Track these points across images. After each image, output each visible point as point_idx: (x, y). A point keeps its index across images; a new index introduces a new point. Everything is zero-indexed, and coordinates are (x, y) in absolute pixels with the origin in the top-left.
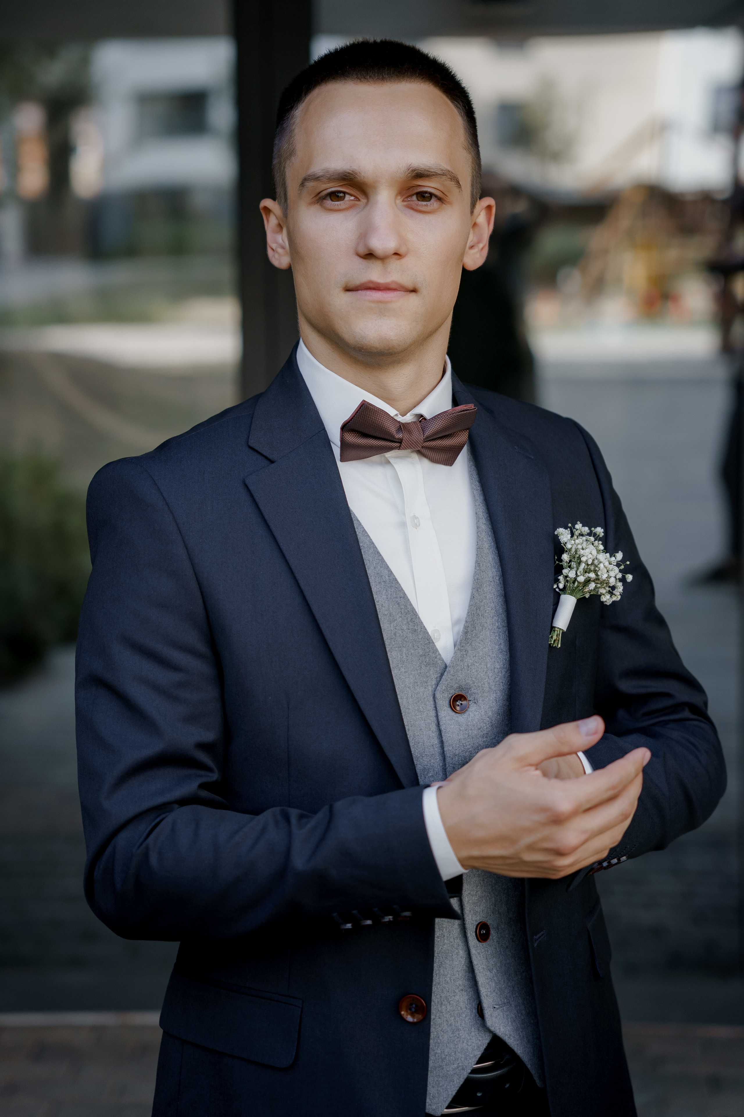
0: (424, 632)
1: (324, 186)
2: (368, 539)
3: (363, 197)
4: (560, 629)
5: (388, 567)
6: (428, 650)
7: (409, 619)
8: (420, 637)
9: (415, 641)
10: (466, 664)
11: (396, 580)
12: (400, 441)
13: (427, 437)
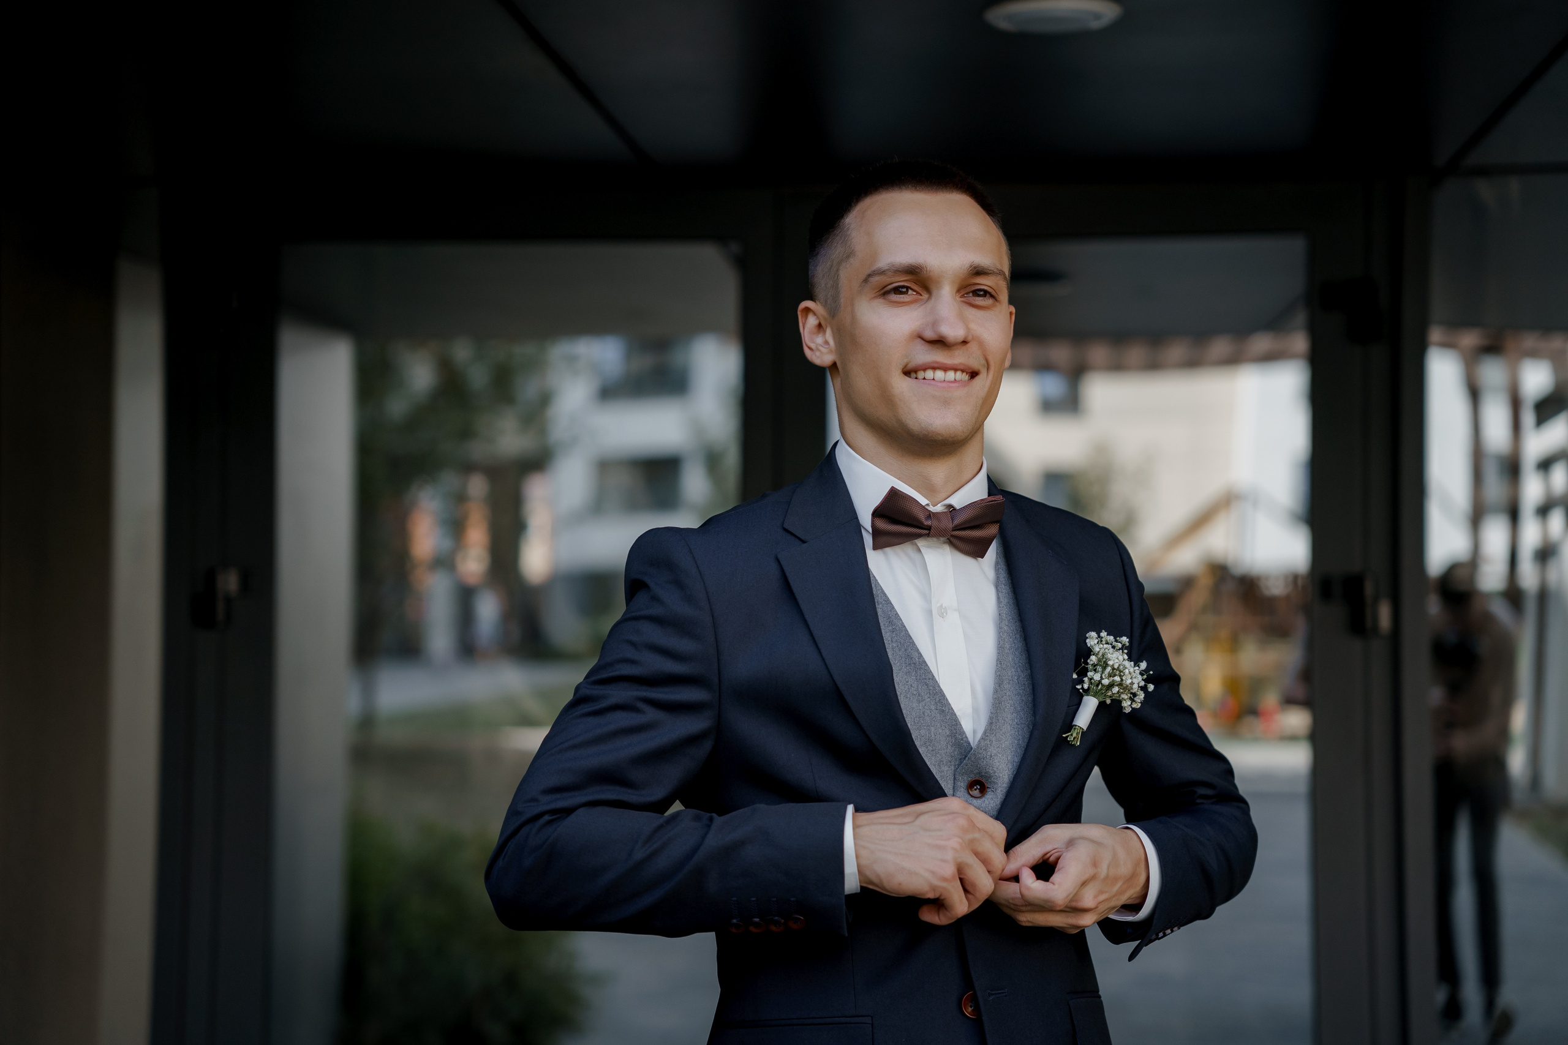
1: (889, 280)
4: (1081, 728)
6: (955, 732)
7: (937, 700)
8: (948, 718)
9: (943, 721)
10: (989, 754)
12: (929, 529)
13: (955, 527)
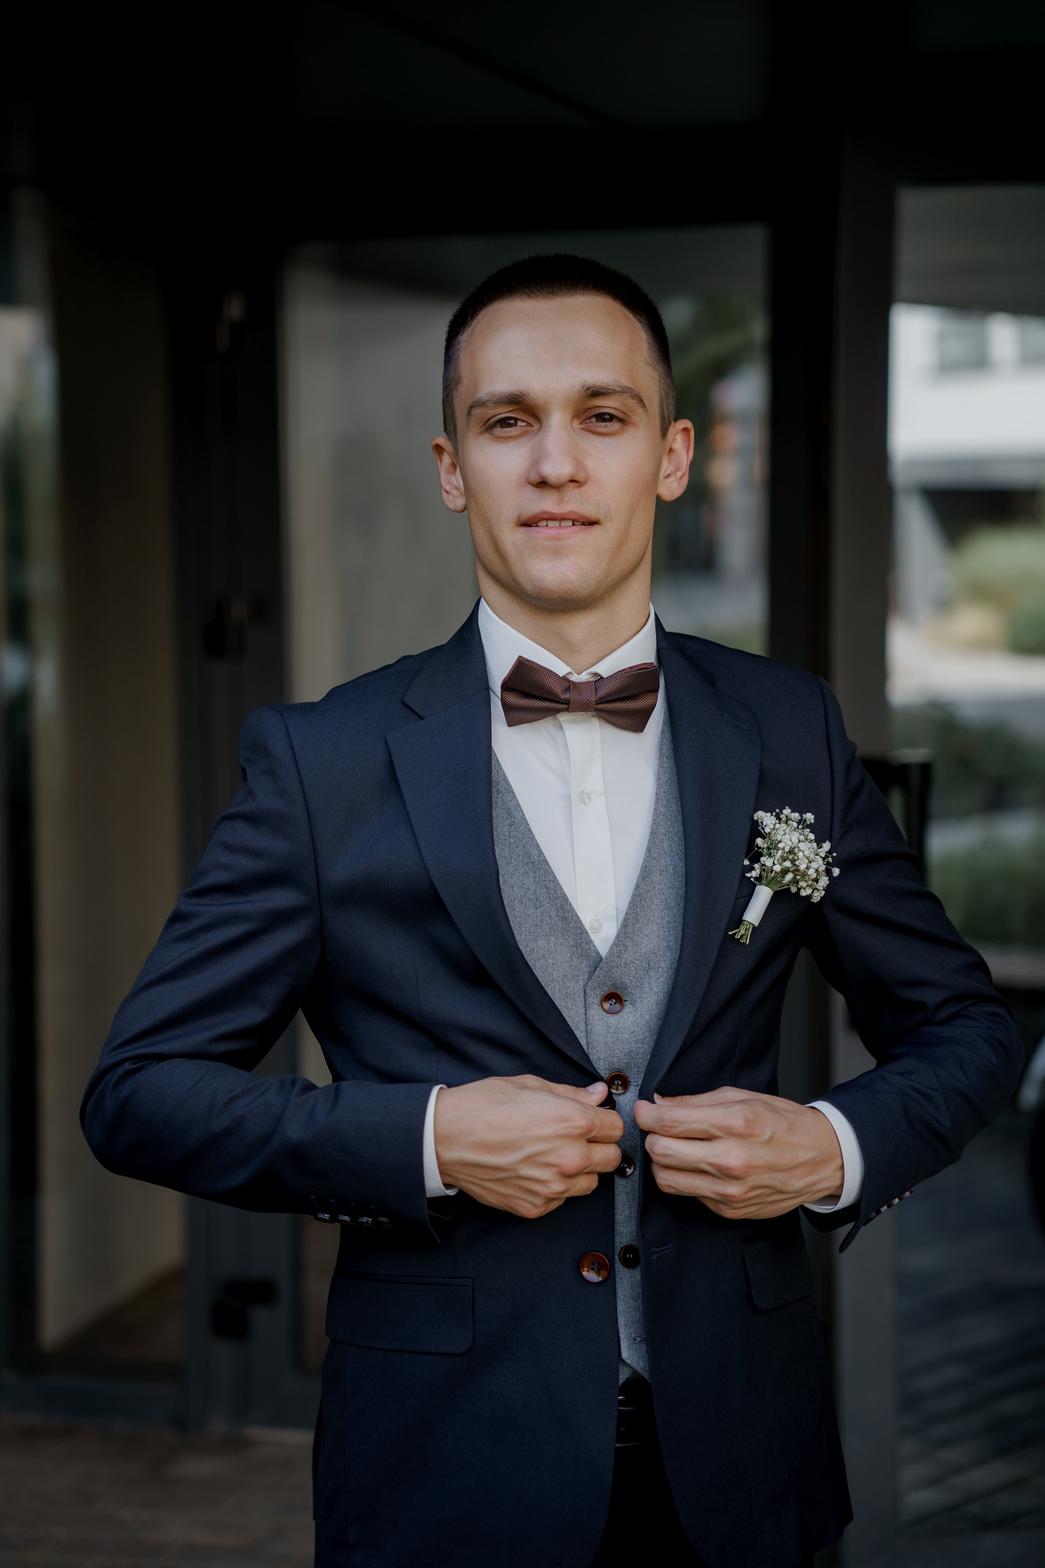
0: (576, 920)
1: (492, 412)
2: (521, 814)
3: (537, 422)
5: (539, 846)
6: (580, 941)
7: (559, 905)
8: (572, 925)
9: (566, 930)
10: (623, 961)
11: (546, 861)
12: (567, 702)
13: (600, 699)
